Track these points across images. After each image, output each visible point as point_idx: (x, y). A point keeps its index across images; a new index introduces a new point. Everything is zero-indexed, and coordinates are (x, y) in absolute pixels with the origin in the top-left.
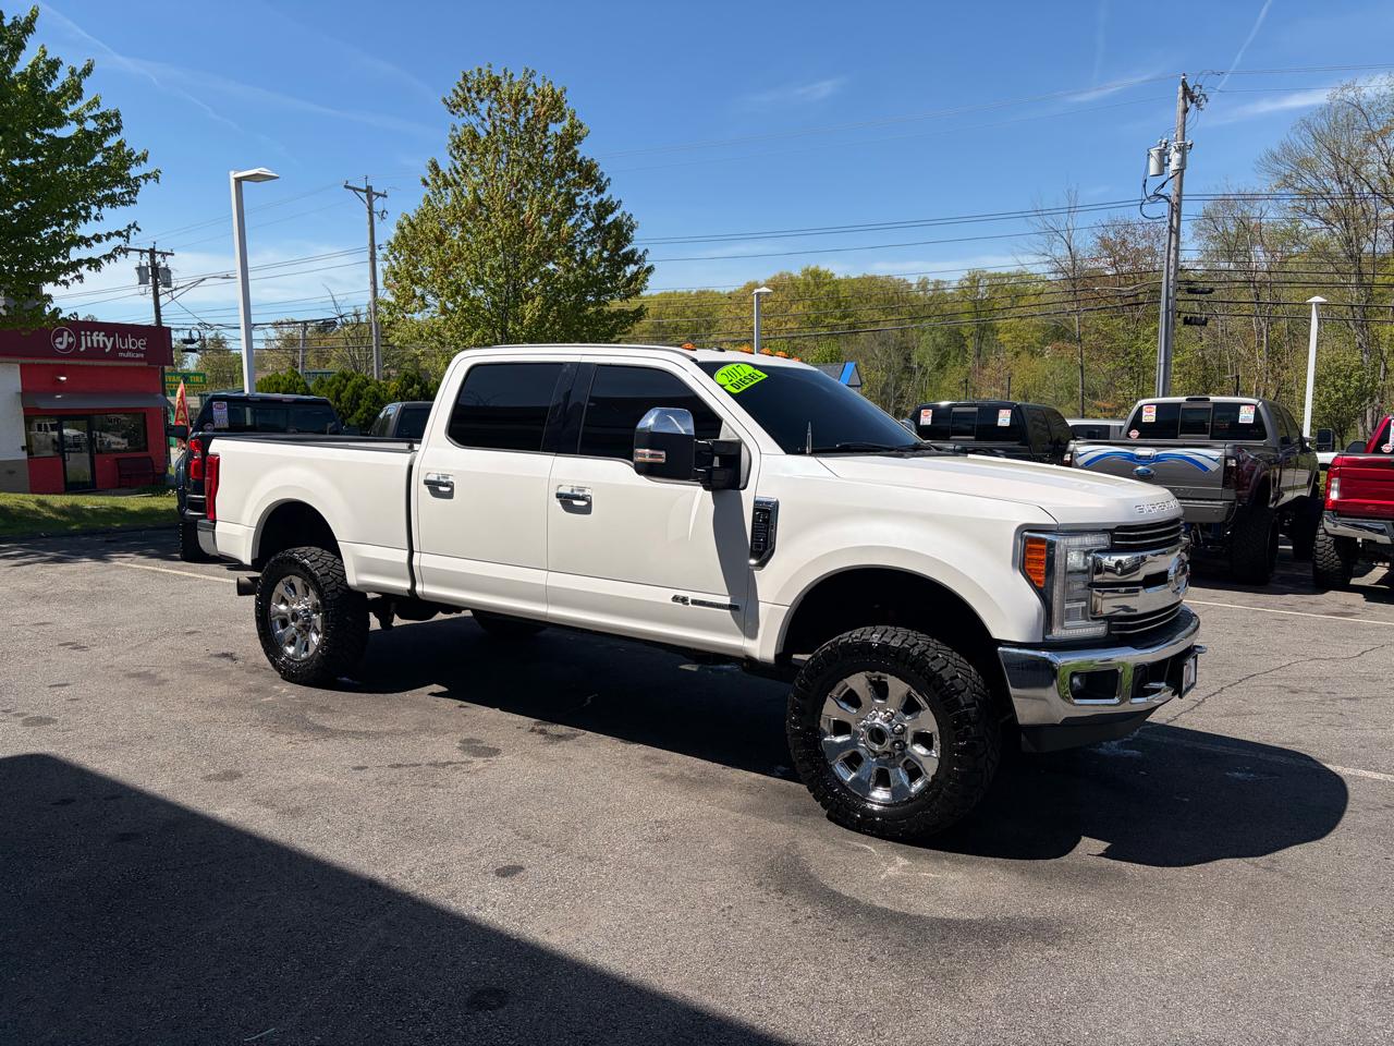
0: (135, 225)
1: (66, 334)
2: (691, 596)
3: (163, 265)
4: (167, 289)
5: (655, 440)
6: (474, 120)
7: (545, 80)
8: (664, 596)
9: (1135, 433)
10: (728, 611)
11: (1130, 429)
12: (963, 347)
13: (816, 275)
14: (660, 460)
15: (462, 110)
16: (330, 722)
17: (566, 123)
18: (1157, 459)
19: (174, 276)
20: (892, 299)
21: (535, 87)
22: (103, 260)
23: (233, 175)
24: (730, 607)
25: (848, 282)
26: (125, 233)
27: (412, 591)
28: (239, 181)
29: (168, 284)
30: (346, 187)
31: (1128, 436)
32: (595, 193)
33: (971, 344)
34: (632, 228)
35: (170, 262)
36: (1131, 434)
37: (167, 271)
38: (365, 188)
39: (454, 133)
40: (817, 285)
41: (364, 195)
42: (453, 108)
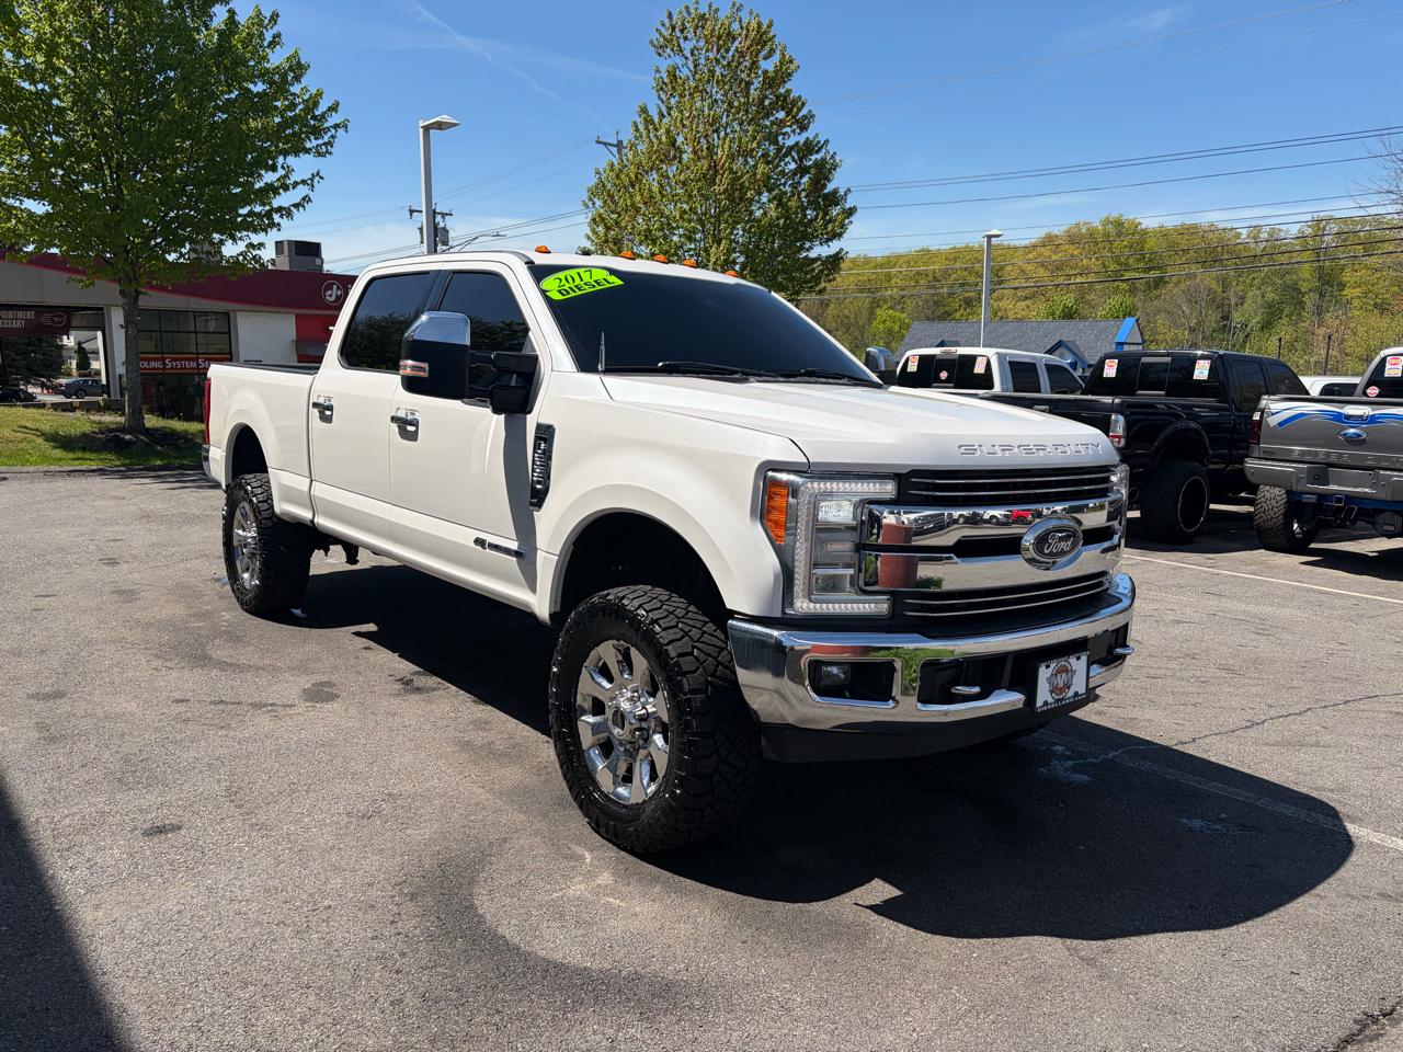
0: (318, 173)
1: (335, 287)
2: (490, 539)
3: (442, 225)
4: (445, 248)
5: (420, 350)
6: (679, 60)
7: (751, 13)
8: (466, 537)
9: (1373, 391)
10: (515, 559)
11: (1368, 386)
12: (1301, 304)
13: (1119, 224)
14: (422, 374)
15: (668, 51)
16: (245, 656)
17: (776, 58)
18: (1372, 419)
19: (451, 234)
20: (1214, 251)
21: (740, 21)
22: (292, 208)
23: (422, 124)
24: (517, 554)
25: (1163, 233)
26: (309, 182)
27: (312, 521)
28: (427, 129)
29: (445, 243)
30: (598, 142)
31: (1365, 394)
32: (798, 131)
33: (1310, 300)
34: (835, 166)
35: (449, 223)
36: (1368, 391)
37: (445, 230)
38: (615, 143)
39: (658, 75)
40: (1119, 234)
41: (614, 150)
42: (660, 49)
